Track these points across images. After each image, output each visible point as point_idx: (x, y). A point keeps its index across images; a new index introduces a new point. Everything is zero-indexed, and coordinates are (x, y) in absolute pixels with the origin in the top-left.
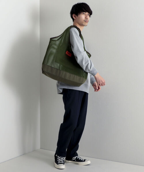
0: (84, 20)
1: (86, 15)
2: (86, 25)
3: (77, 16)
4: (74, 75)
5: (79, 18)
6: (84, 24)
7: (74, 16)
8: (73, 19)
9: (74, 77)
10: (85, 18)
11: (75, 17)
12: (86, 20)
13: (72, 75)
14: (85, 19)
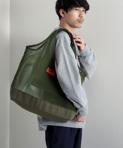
0: (77, 20)
1: (80, 11)
2: (80, 26)
3: (67, 12)
4: (57, 106)
5: (70, 16)
6: (77, 25)
7: (62, 11)
8: (60, 17)
9: (58, 108)
10: (79, 16)
11: (63, 13)
12: (81, 19)
13: (54, 106)
14: (79, 18)
